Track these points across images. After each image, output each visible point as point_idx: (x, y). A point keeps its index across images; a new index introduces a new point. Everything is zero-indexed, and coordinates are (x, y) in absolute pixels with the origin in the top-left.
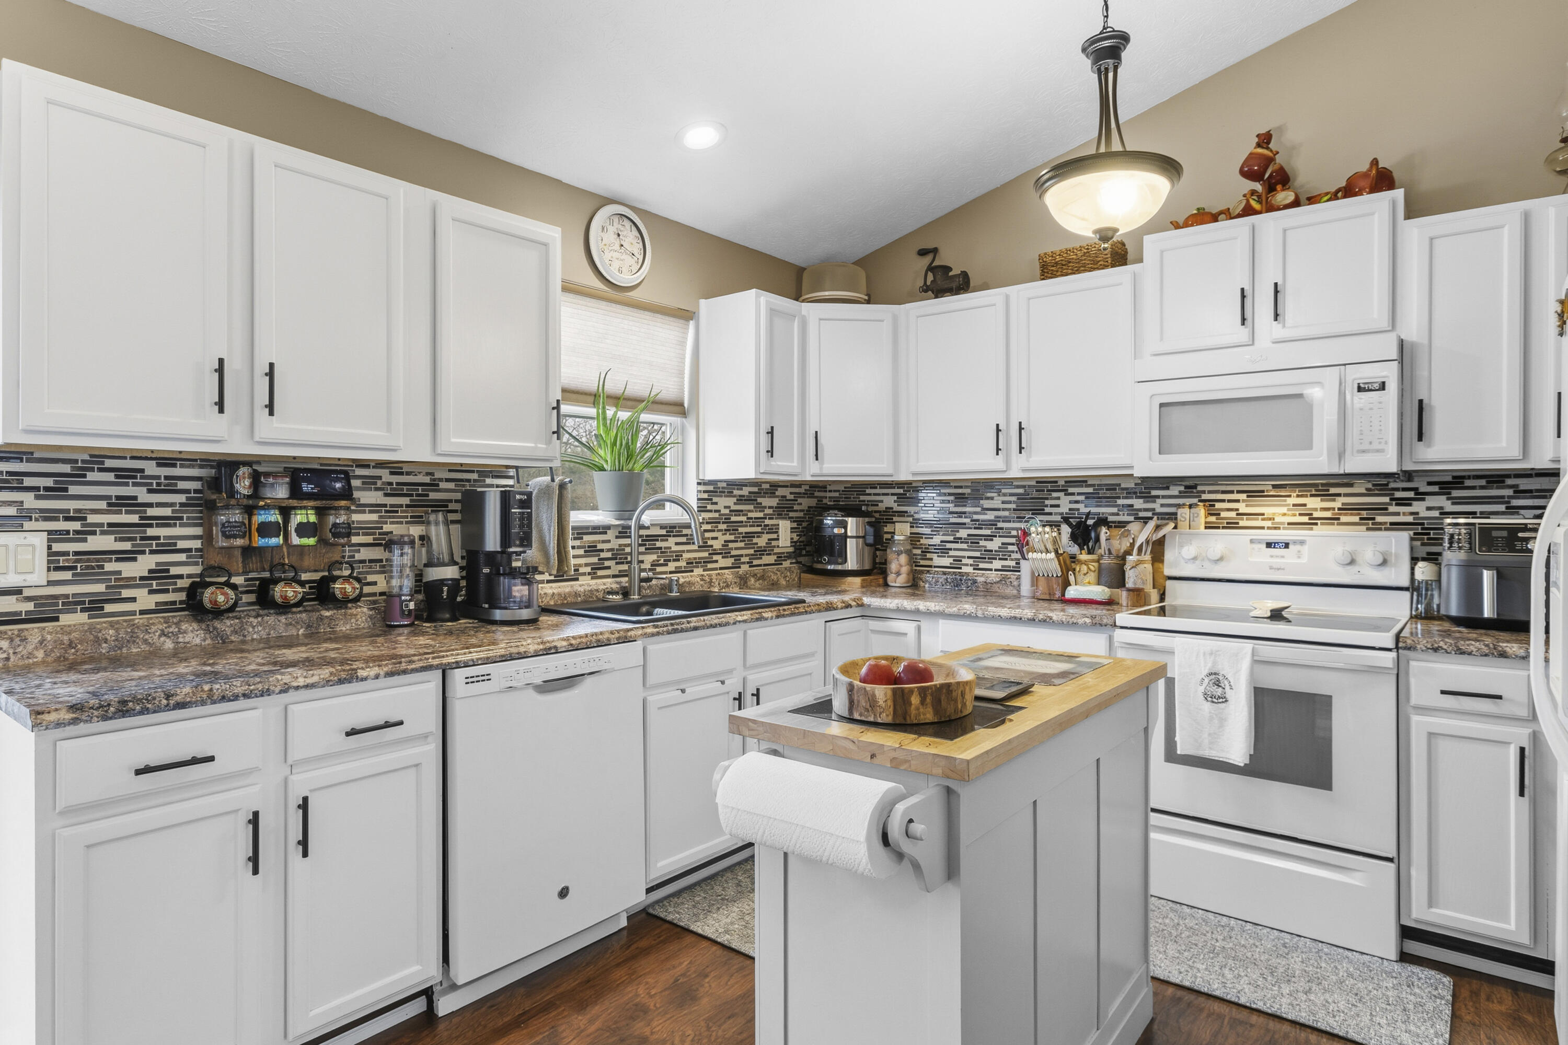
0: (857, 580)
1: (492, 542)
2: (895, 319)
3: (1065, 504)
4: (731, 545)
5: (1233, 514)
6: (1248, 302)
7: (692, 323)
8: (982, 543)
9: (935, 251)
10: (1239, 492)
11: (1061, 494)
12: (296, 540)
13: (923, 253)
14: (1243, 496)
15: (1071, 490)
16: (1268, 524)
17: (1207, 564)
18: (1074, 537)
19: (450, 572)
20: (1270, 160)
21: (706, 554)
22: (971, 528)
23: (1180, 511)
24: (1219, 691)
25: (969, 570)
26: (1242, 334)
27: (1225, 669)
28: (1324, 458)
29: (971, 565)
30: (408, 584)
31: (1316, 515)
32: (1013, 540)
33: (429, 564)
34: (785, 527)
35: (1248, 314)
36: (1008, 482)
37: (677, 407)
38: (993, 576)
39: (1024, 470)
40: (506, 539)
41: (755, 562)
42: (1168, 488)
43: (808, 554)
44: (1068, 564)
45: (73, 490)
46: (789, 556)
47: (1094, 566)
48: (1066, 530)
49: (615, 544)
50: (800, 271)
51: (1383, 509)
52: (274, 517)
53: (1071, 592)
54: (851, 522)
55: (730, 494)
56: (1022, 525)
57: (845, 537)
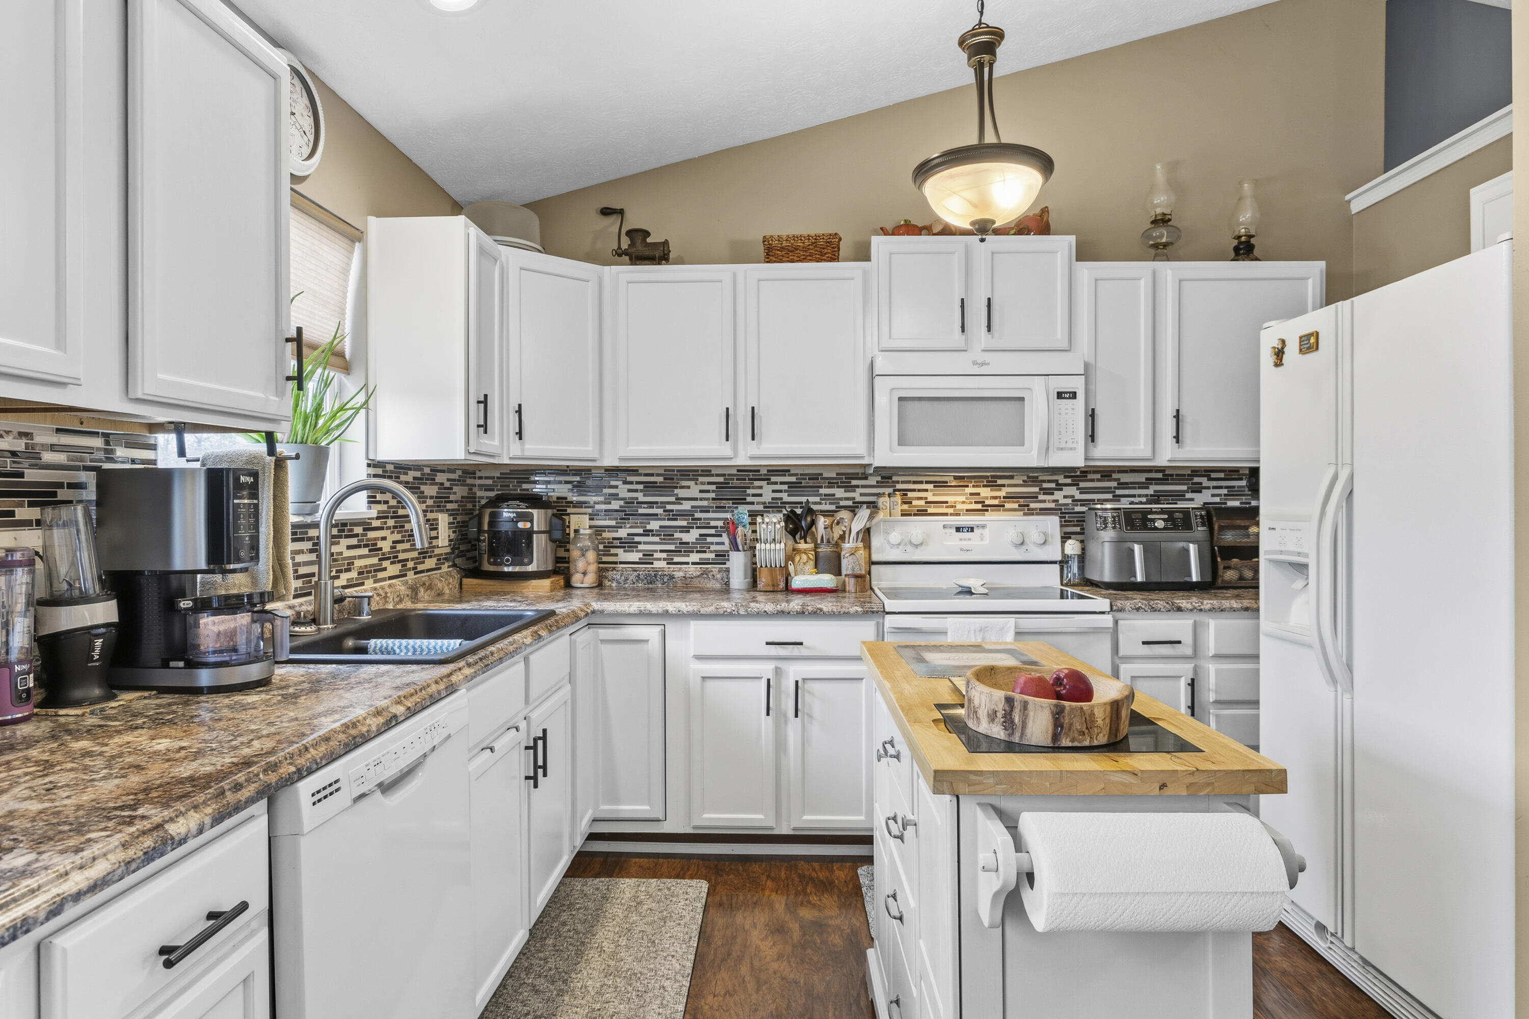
0: (544, 583)
1: (188, 552)
2: (600, 282)
3: (767, 493)
4: (400, 547)
5: (922, 503)
6: (967, 312)
7: (358, 246)
8: (677, 535)
9: (621, 212)
10: (927, 482)
11: (764, 483)
13: (606, 212)
14: (930, 486)
15: (773, 479)
16: (951, 511)
17: (909, 548)
21: (375, 560)
22: (664, 519)
23: (879, 500)
25: (663, 564)
26: (964, 340)
28: (1035, 452)
29: (664, 559)
30: (23, 640)
31: (988, 502)
34: (444, 522)
35: (967, 324)
37: (338, 358)
38: (693, 570)
41: (420, 567)
42: (863, 478)
46: (447, 558)
47: (812, 555)
51: (1034, 497)
53: (795, 583)
54: (536, 514)
55: (397, 479)
57: (531, 532)
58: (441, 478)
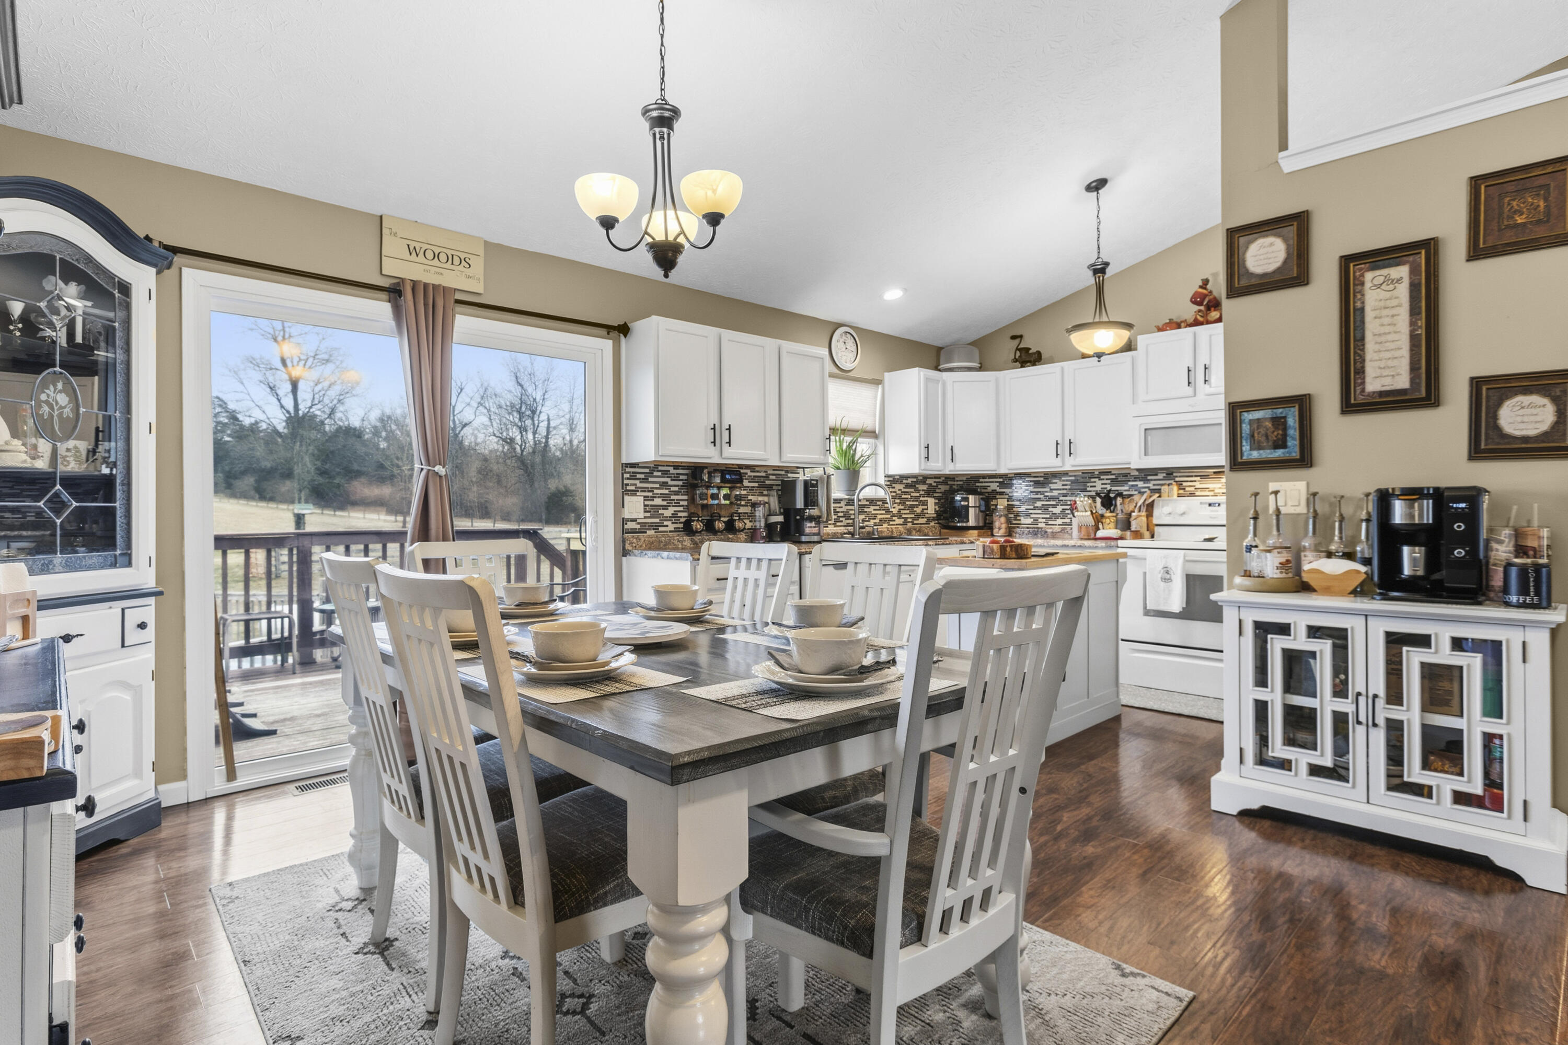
0: (976, 532)
1: (800, 504)
2: (997, 380)
3: (1099, 485)
4: (902, 512)
5: (1192, 489)
6: (1192, 373)
7: (881, 386)
8: (1050, 509)
9: (1021, 337)
10: (1195, 476)
11: (1096, 480)
12: (723, 502)
13: (1013, 338)
14: (1198, 478)
15: (1102, 477)
16: (1212, 493)
17: (1175, 517)
18: (1103, 504)
19: (780, 519)
20: (1206, 296)
21: (889, 516)
22: (1044, 501)
23: (1163, 488)
24: (1168, 576)
25: (1042, 525)
26: (1189, 391)
27: (1171, 565)
29: (1044, 522)
30: (763, 524)
32: (1068, 507)
33: (770, 515)
34: (931, 502)
35: (1192, 380)
36: (1066, 474)
37: (872, 434)
39: (1073, 466)
40: (806, 504)
41: (915, 522)
42: (1156, 475)
43: (946, 519)
44: (1099, 520)
45: (650, 479)
46: (934, 519)
47: (1113, 519)
48: (1098, 500)
49: (845, 509)
50: (939, 350)
52: (715, 491)
53: (1100, 534)
54: (971, 498)
55: (901, 483)
56: (1073, 498)
57: (967, 507)
58: (929, 481)
